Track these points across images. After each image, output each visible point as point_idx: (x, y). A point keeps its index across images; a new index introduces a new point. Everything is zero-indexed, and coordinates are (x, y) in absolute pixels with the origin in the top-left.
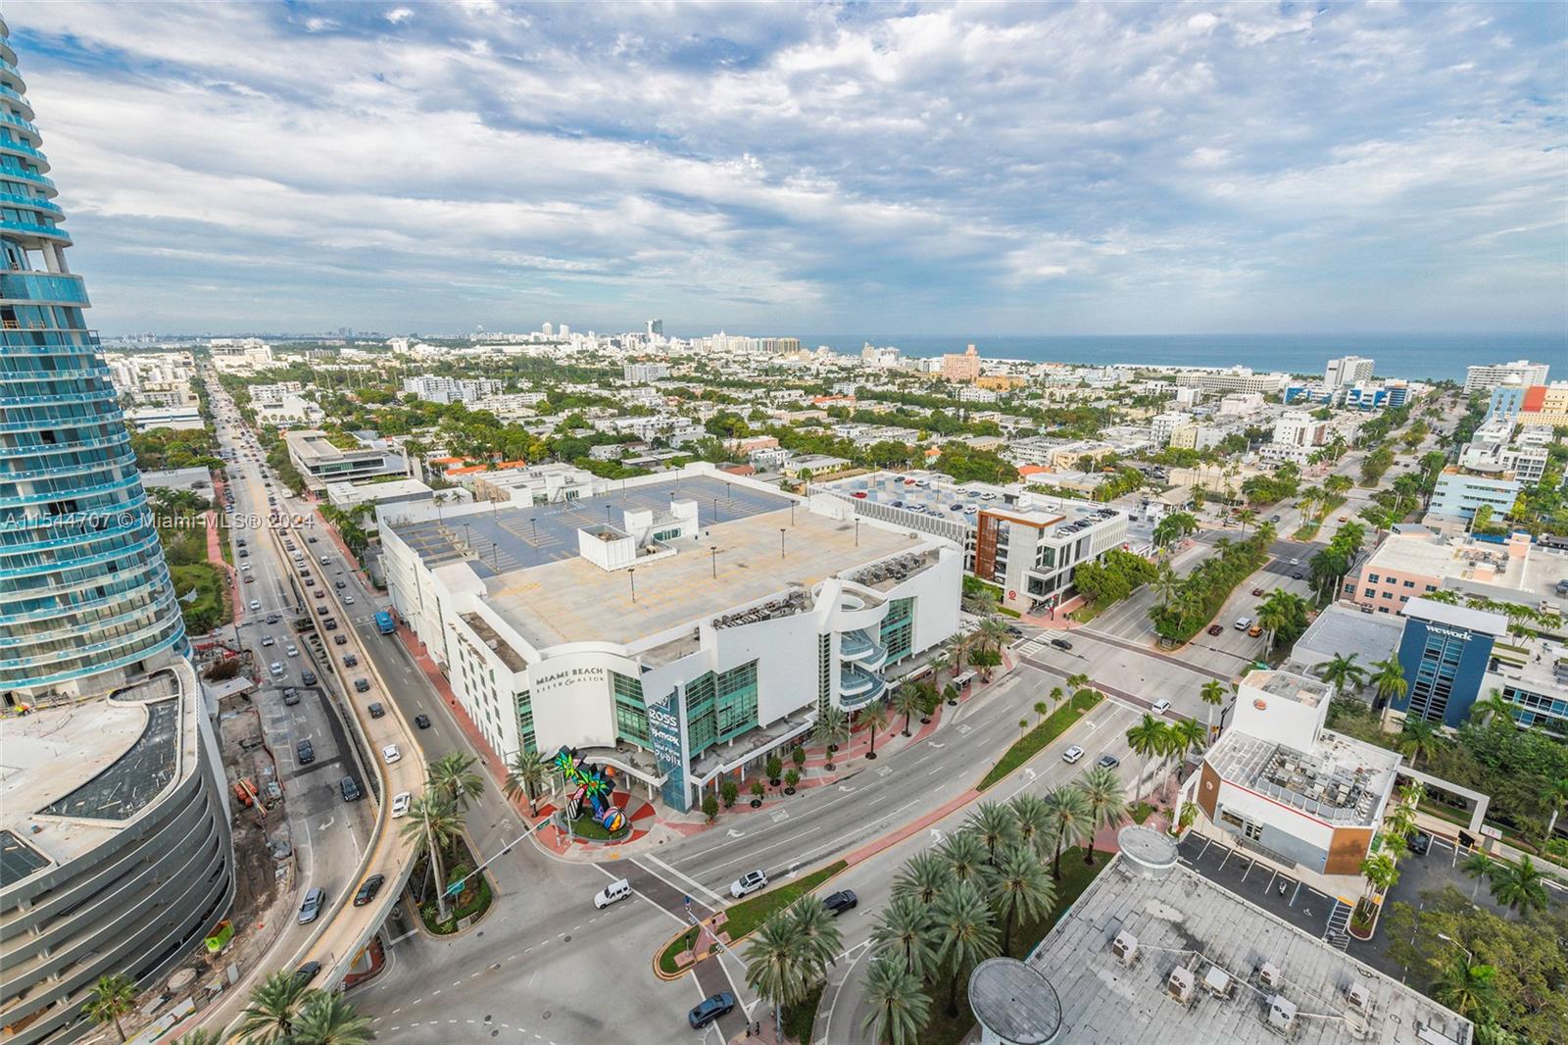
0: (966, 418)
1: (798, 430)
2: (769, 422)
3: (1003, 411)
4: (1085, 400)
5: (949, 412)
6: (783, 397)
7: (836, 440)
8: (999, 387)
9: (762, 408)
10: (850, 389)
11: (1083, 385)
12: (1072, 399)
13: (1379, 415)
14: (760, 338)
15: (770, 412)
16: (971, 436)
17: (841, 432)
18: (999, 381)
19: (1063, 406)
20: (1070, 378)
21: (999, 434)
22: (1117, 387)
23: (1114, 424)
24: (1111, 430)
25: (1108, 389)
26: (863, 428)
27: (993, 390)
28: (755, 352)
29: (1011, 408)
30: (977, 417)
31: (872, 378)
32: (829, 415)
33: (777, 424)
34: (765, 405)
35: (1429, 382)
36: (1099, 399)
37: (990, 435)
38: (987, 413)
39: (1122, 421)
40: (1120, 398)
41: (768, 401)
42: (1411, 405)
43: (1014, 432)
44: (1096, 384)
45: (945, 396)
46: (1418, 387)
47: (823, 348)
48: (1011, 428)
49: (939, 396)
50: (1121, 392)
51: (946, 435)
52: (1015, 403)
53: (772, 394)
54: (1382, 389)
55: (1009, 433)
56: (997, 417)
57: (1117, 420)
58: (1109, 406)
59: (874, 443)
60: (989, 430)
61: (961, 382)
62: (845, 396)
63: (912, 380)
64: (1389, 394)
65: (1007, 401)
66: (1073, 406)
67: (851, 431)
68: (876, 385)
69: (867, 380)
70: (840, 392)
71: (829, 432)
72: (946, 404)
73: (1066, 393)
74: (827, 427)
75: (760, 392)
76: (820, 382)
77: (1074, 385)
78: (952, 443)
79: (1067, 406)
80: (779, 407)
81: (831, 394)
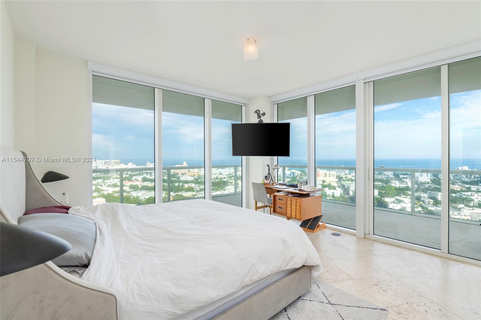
0: (182, 186)
1: (115, 195)
2: (102, 192)
3: (195, 183)
4: (221, 179)
5: (177, 184)
6: (110, 182)
7: (132, 197)
8: (194, 175)
9: (99, 187)
10: (140, 178)
11: (221, 174)
12: (217, 178)
13: (290, 179)
14: (103, 160)
15: (103, 188)
16: (184, 192)
17: (134, 194)
18: (194, 173)
19: (214, 181)
20: (217, 172)
21: (193, 191)
22: (230, 174)
23: (229, 185)
24: (228, 187)
25: (228, 175)
26: (143, 192)
27: (192, 176)
28: (100, 165)
29: (198, 182)
30: (186, 186)
31: (149, 174)
32: (130, 188)
33: (106, 193)
34: (101, 186)
35: (300, 171)
36: (225, 178)
37: (190, 191)
38: (190, 184)
39: (231, 184)
40: (230, 177)
41: (103, 184)
42: (297, 176)
43: (199, 190)
44: (224, 174)
45: (176, 179)
46: (298, 172)
47: (131, 163)
48: (198, 189)
49: (174, 179)
50: (231, 176)
51: (175, 192)
52: (200, 180)
53: (105, 181)
54: (290, 173)
55: (197, 190)
56: (193, 185)
57: (230, 184)
58: (228, 180)
59: (147, 197)
60: (190, 189)
61: (182, 174)
62: (138, 181)
63: (165, 174)
64: (292, 174)
65: (197, 180)
66: (217, 180)
67: (138, 193)
68: (151, 176)
69: (147, 175)
70: (136, 179)
71: (129, 195)
72: (176, 182)
73: (215, 176)
74: (128, 192)
75: (100, 181)
76: (128, 176)
77: (218, 174)
78: (177, 195)
79: (216, 181)
80: (108, 186)
81: (132, 180)
